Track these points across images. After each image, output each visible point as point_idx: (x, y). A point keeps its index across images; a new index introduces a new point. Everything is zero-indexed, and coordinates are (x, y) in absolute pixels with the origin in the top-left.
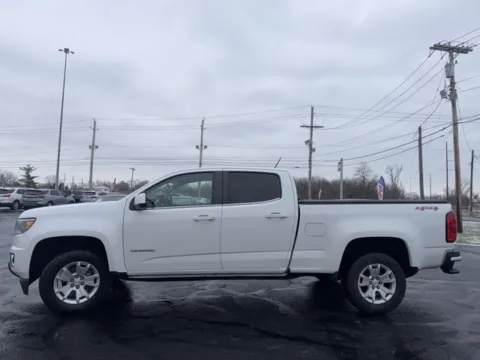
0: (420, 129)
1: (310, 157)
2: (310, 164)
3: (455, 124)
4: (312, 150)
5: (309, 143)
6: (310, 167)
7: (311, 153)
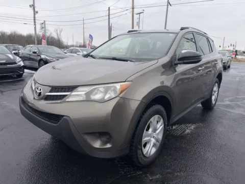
0: (109, 8)
1: (34, 17)
2: (35, 22)
3: (133, 8)
4: (35, 12)
5: (33, 6)
6: (35, 25)
7: (34, 14)
